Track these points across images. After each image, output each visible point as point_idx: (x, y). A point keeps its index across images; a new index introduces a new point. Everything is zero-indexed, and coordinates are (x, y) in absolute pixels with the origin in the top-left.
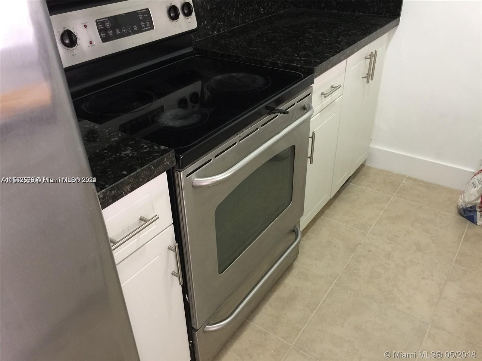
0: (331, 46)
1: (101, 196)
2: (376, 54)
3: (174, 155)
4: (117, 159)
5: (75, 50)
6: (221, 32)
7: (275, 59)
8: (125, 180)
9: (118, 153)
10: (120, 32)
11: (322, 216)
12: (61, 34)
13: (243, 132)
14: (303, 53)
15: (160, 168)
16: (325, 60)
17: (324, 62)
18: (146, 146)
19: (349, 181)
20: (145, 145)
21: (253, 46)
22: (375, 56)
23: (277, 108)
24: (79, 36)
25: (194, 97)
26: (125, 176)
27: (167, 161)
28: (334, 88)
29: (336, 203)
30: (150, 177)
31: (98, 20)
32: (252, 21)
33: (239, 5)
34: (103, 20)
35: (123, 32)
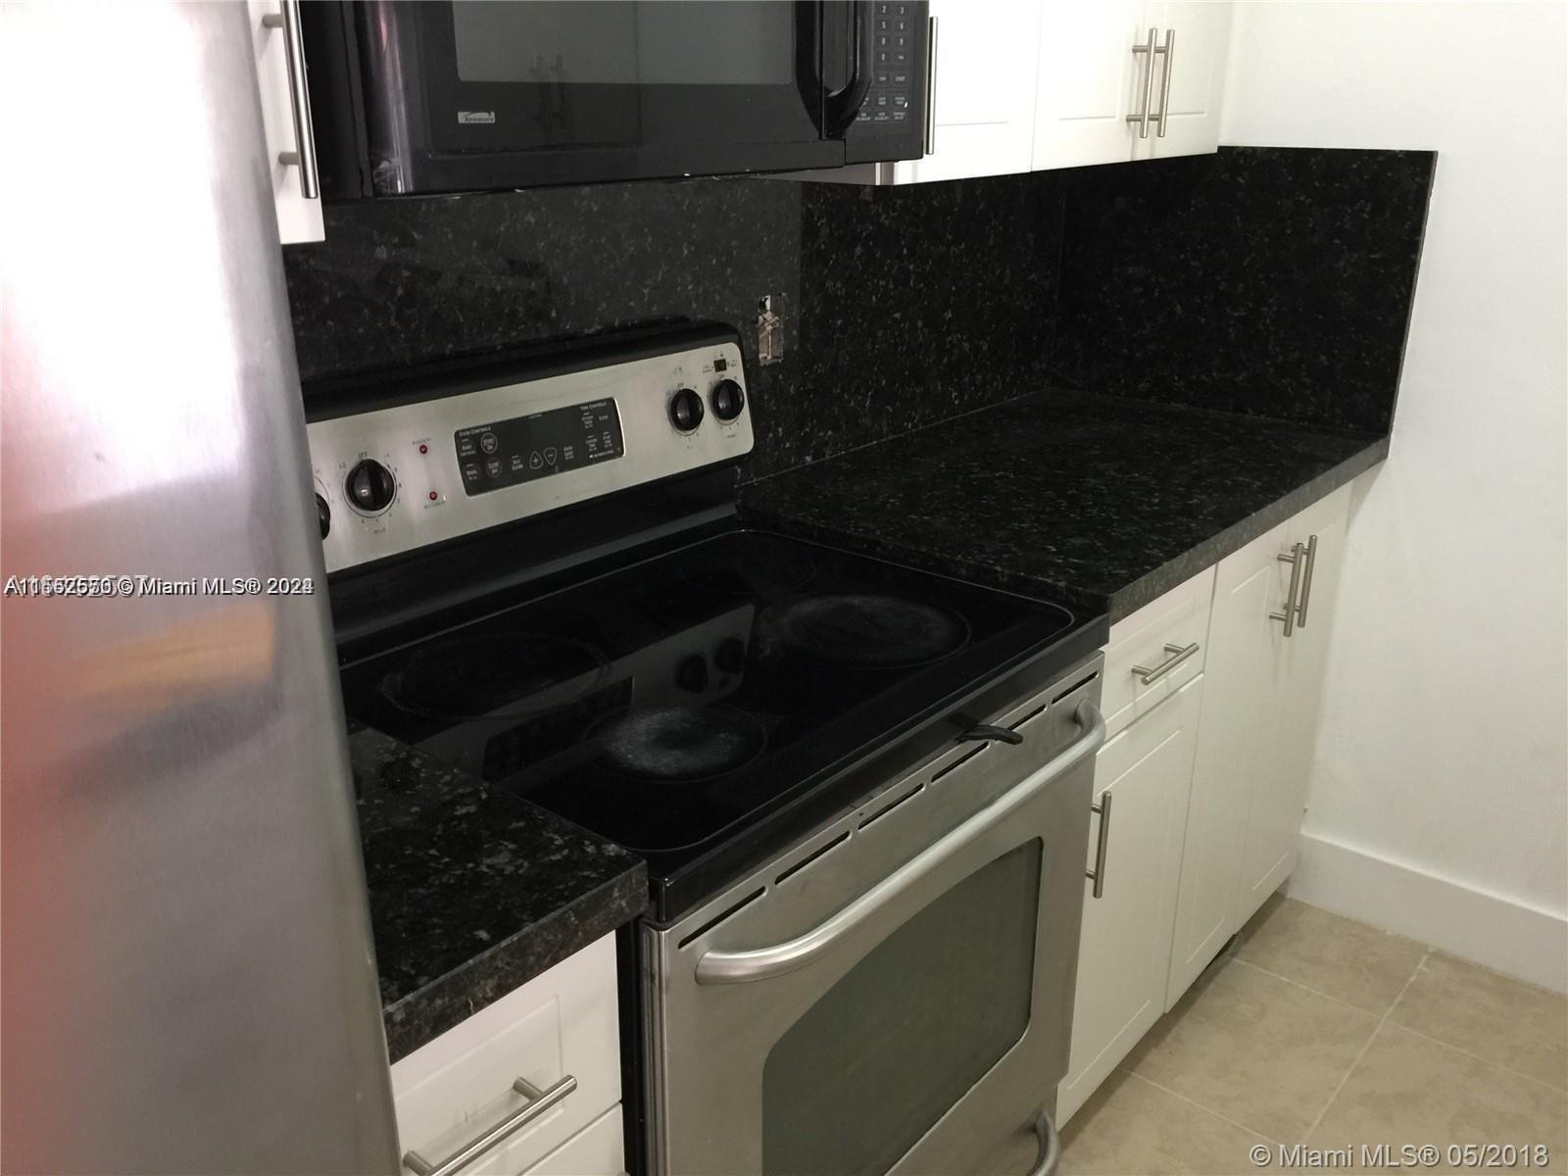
0: (1166, 523)
1: (399, 1017)
2: (1312, 548)
3: (644, 876)
4: (466, 883)
5: (385, 516)
6: (824, 456)
7: (986, 558)
8: (482, 962)
9: (470, 862)
10: (521, 466)
11: (1133, 1074)
12: (347, 473)
13: (872, 798)
14: (1078, 541)
15: (595, 921)
16: (1146, 572)
17: (1143, 578)
18: (559, 841)
19: (1231, 950)
20: (556, 837)
21: (922, 509)
22: (1310, 552)
23: (984, 723)
24: (399, 479)
25: (730, 652)
26: (484, 946)
27: (621, 897)
28: (1174, 654)
29: (1185, 1025)
30: (561, 949)
31: (463, 431)
32: (921, 427)
33: (884, 382)
34: (477, 431)
35: (533, 464)
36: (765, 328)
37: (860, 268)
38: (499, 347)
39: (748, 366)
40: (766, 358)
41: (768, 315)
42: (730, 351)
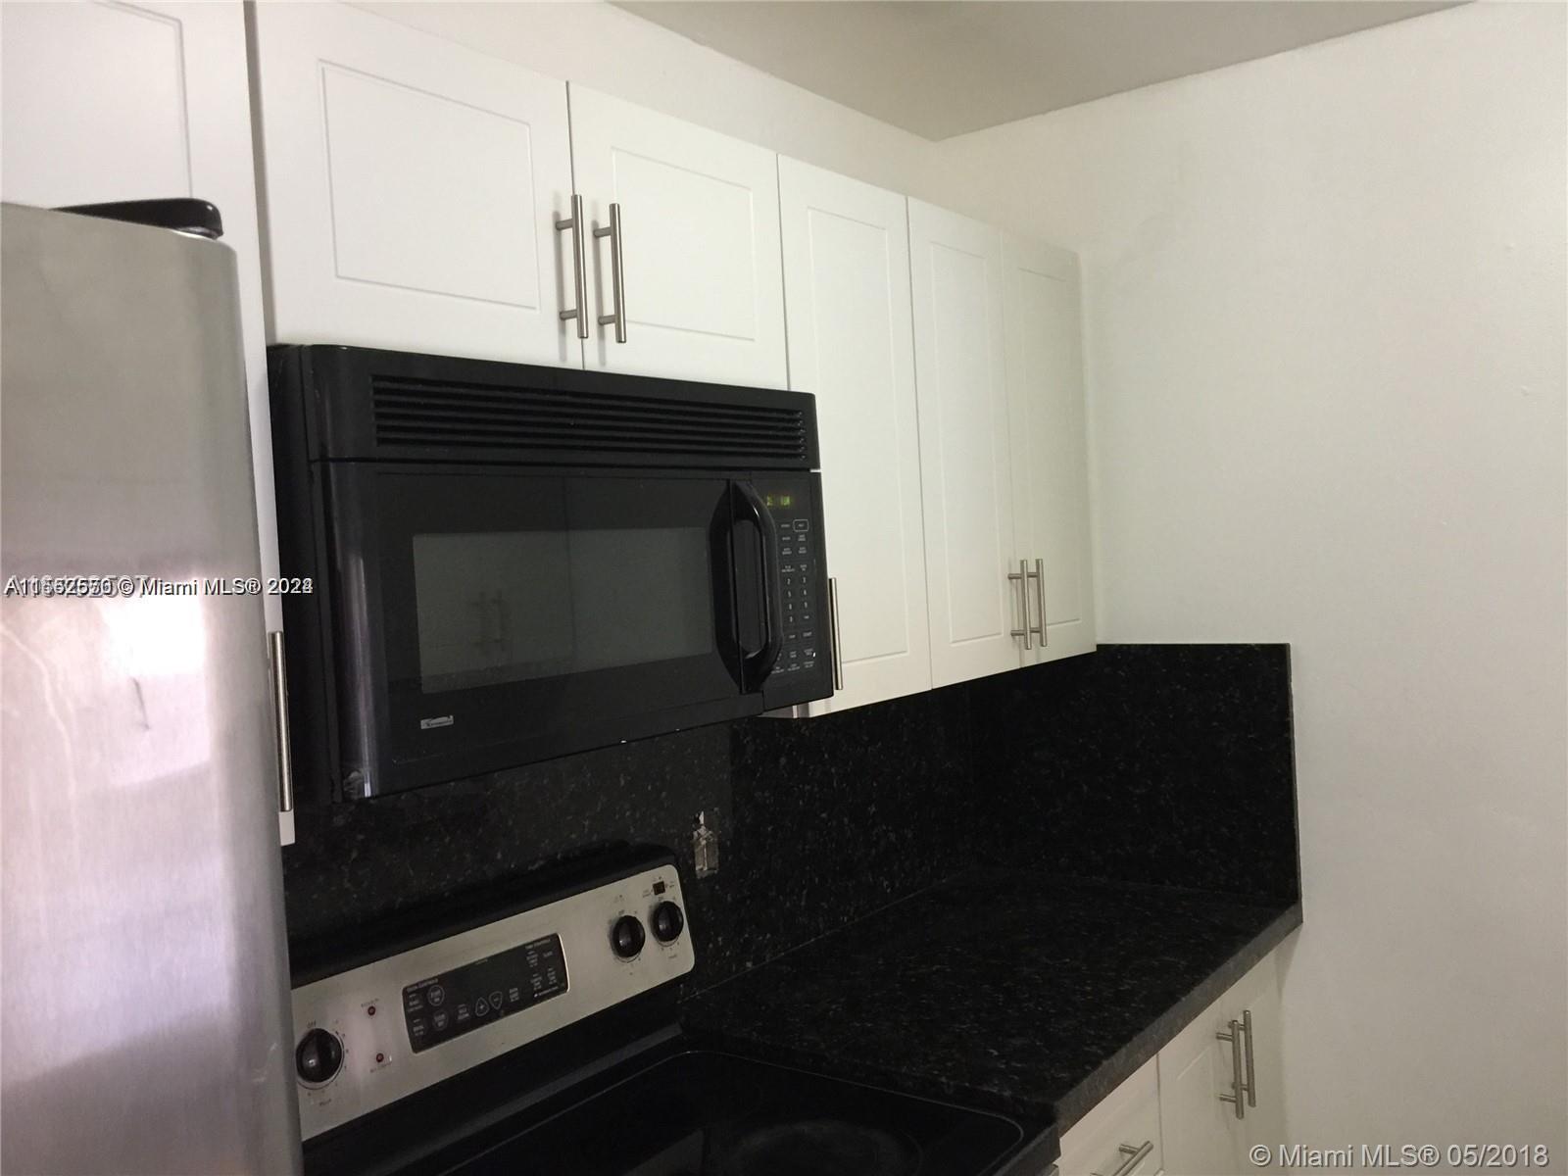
0: (1101, 1015)
2: (1248, 1024)
5: (331, 1086)
6: (764, 960)
7: (931, 1069)
10: (468, 1015)
12: (296, 1045)
14: (1018, 1042)
16: (1086, 1074)
17: (1086, 1080)
21: (864, 1015)
22: (1246, 1027)
24: (346, 1046)
28: (1131, 1155)
31: (411, 986)
32: (856, 920)
33: (817, 880)
34: (425, 984)
35: (479, 1010)
36: (700, 844)
37: (786, 775)
38: (446, 894)
39: (685, 881)
40: (702, 869)
41: (702, 830)
42: (669, 874)
